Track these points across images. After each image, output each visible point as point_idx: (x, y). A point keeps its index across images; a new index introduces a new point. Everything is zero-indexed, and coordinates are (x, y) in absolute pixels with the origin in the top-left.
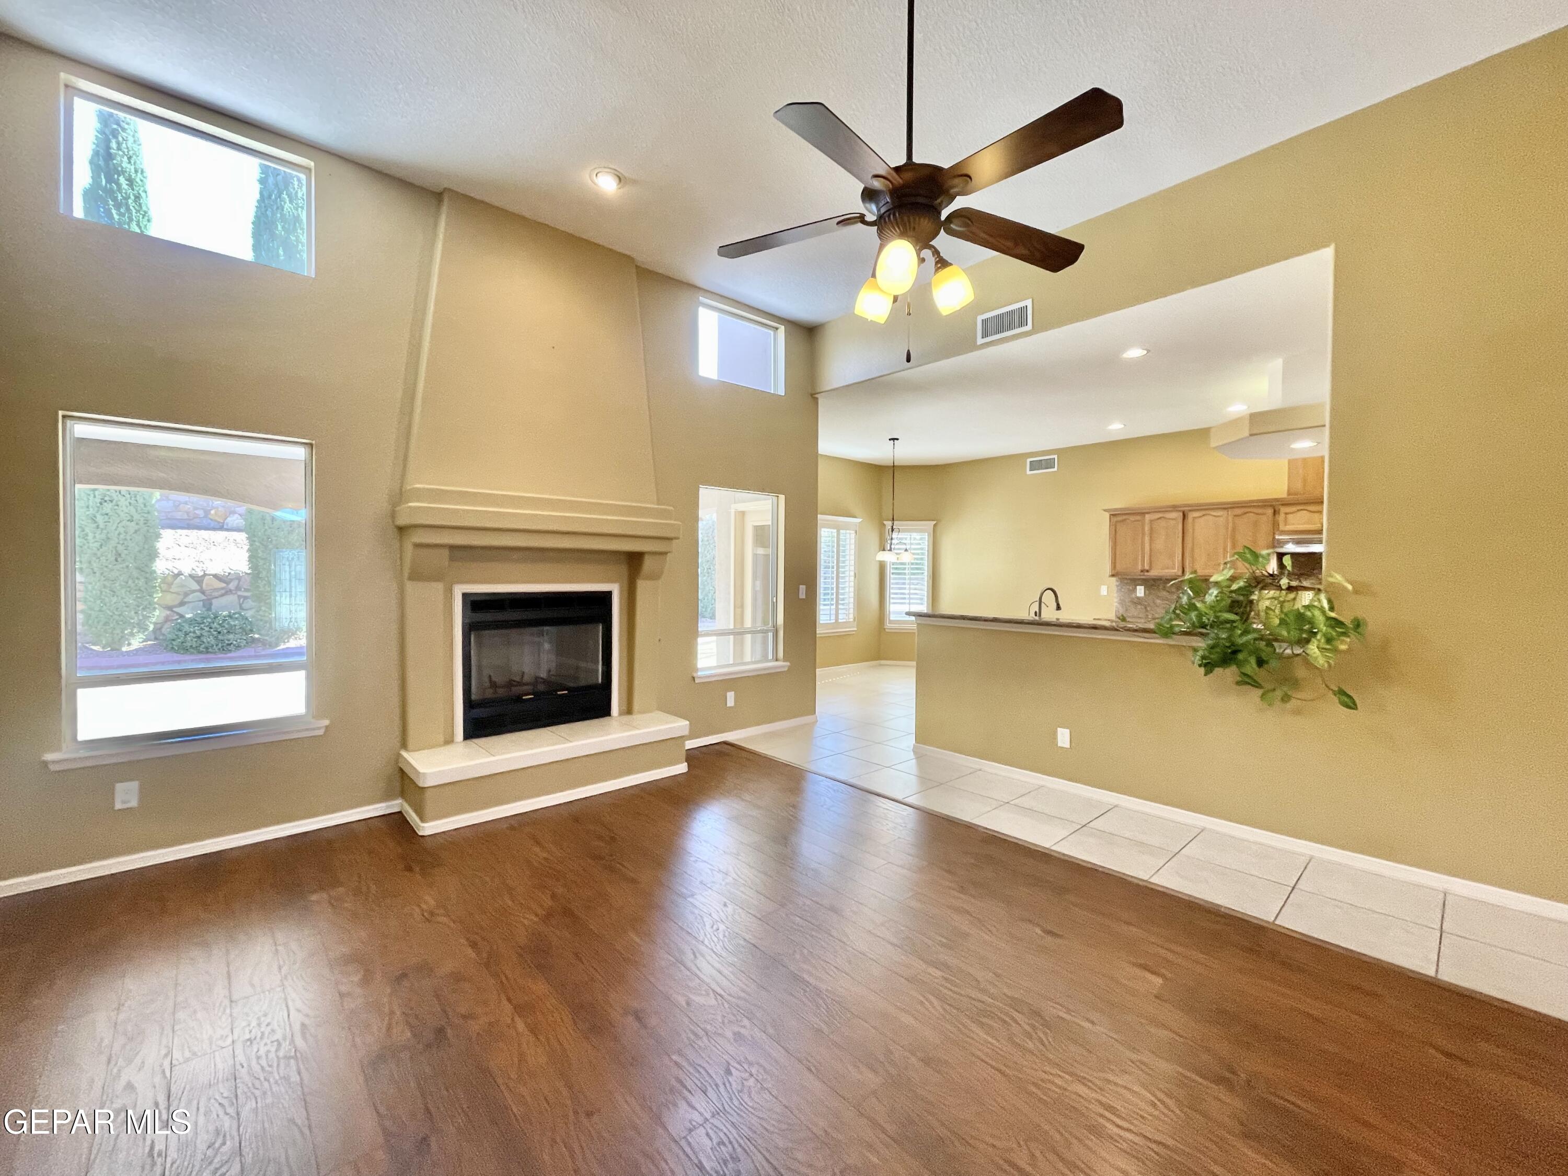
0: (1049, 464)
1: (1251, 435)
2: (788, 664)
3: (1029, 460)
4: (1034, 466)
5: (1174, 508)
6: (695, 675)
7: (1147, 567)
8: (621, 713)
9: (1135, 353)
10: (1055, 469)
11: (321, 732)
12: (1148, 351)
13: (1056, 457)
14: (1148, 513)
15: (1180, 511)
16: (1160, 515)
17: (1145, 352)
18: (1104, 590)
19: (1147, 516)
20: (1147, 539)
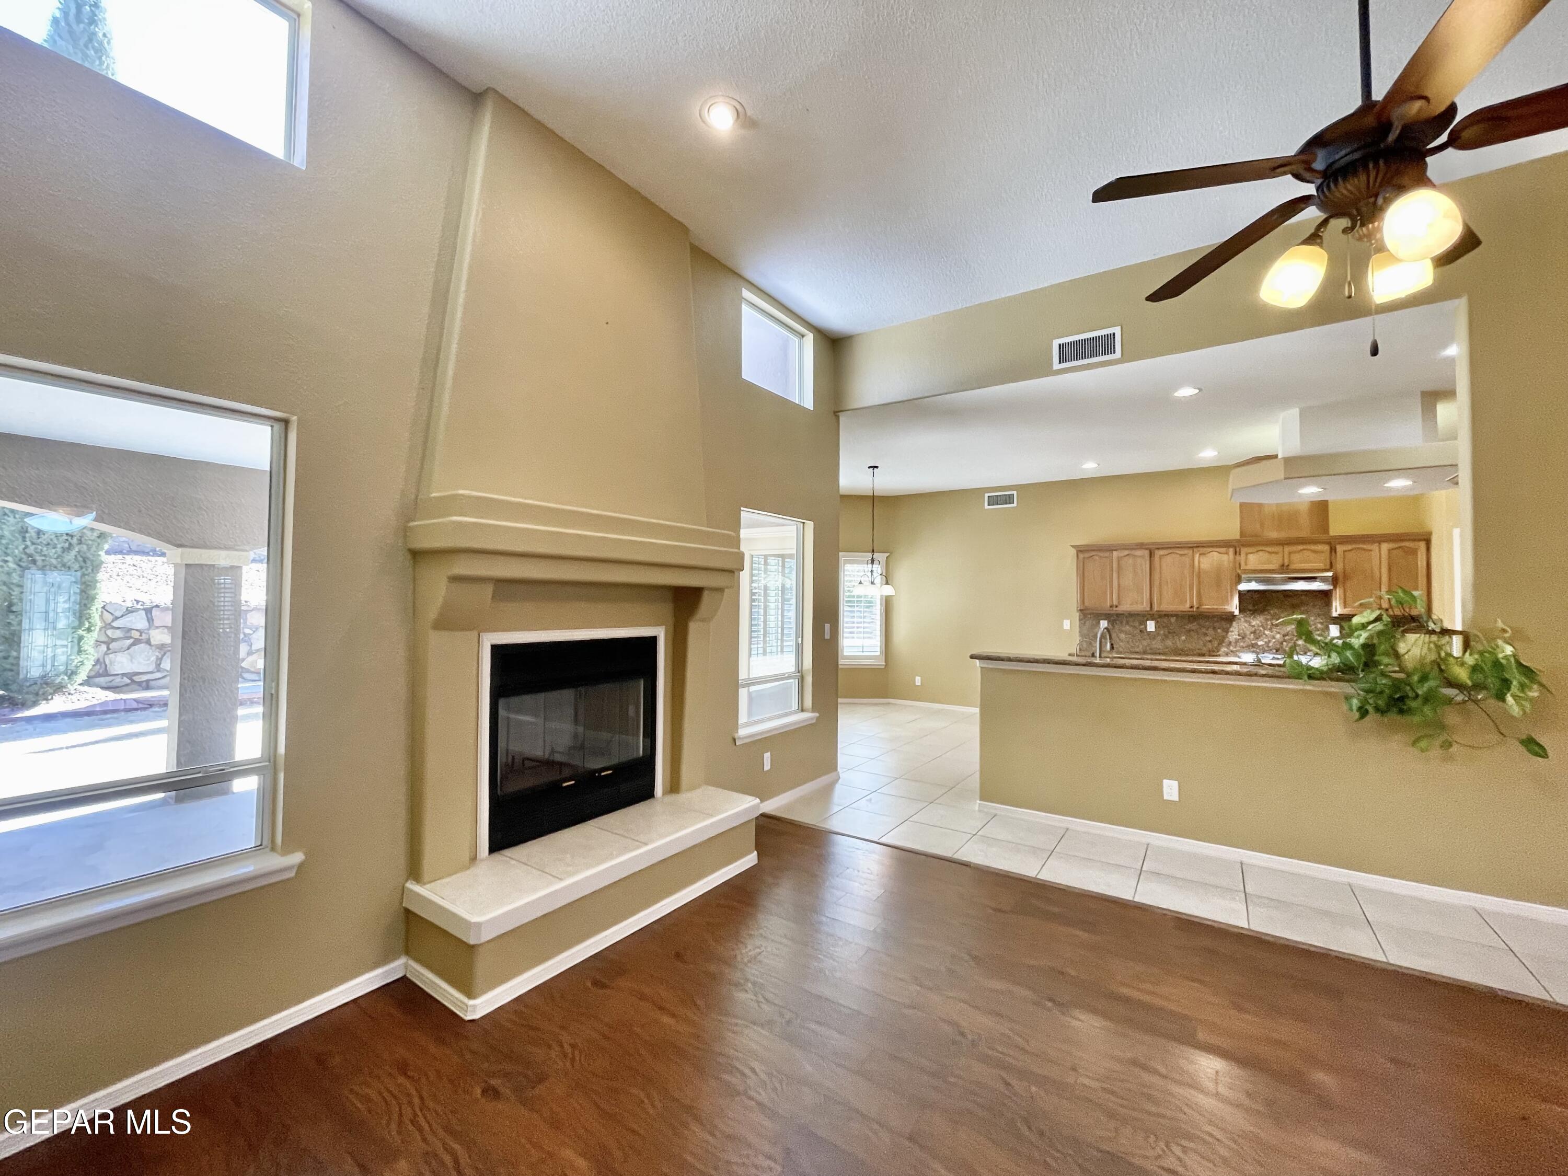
0: (1008, 499)
1: (1285, 479)
2: (817, 715)
3: (987, 495)
4: (993, 501)
5: (1141, 546)
6: (736, 736)
7: (1115, 603)
8: (664, 794)
9: (1187, 392)
10: (1015, 505)
11: (292, 874)
12: (1200, 390)
13: (1015, 493)
14: (1116, 550)
15: (1146, 549)
16: (1126, 552)
17: (1198, 391)
18: (1067, 624)
19: (1115, 553)
20: (1115, 575)
